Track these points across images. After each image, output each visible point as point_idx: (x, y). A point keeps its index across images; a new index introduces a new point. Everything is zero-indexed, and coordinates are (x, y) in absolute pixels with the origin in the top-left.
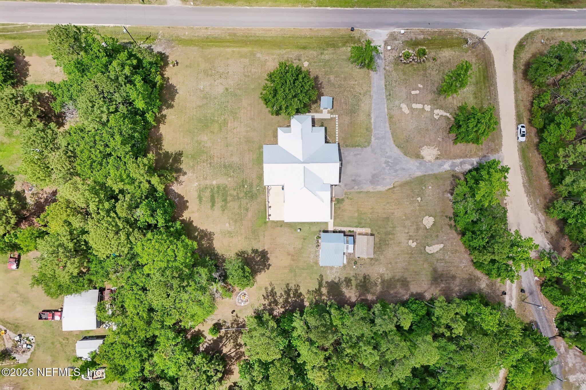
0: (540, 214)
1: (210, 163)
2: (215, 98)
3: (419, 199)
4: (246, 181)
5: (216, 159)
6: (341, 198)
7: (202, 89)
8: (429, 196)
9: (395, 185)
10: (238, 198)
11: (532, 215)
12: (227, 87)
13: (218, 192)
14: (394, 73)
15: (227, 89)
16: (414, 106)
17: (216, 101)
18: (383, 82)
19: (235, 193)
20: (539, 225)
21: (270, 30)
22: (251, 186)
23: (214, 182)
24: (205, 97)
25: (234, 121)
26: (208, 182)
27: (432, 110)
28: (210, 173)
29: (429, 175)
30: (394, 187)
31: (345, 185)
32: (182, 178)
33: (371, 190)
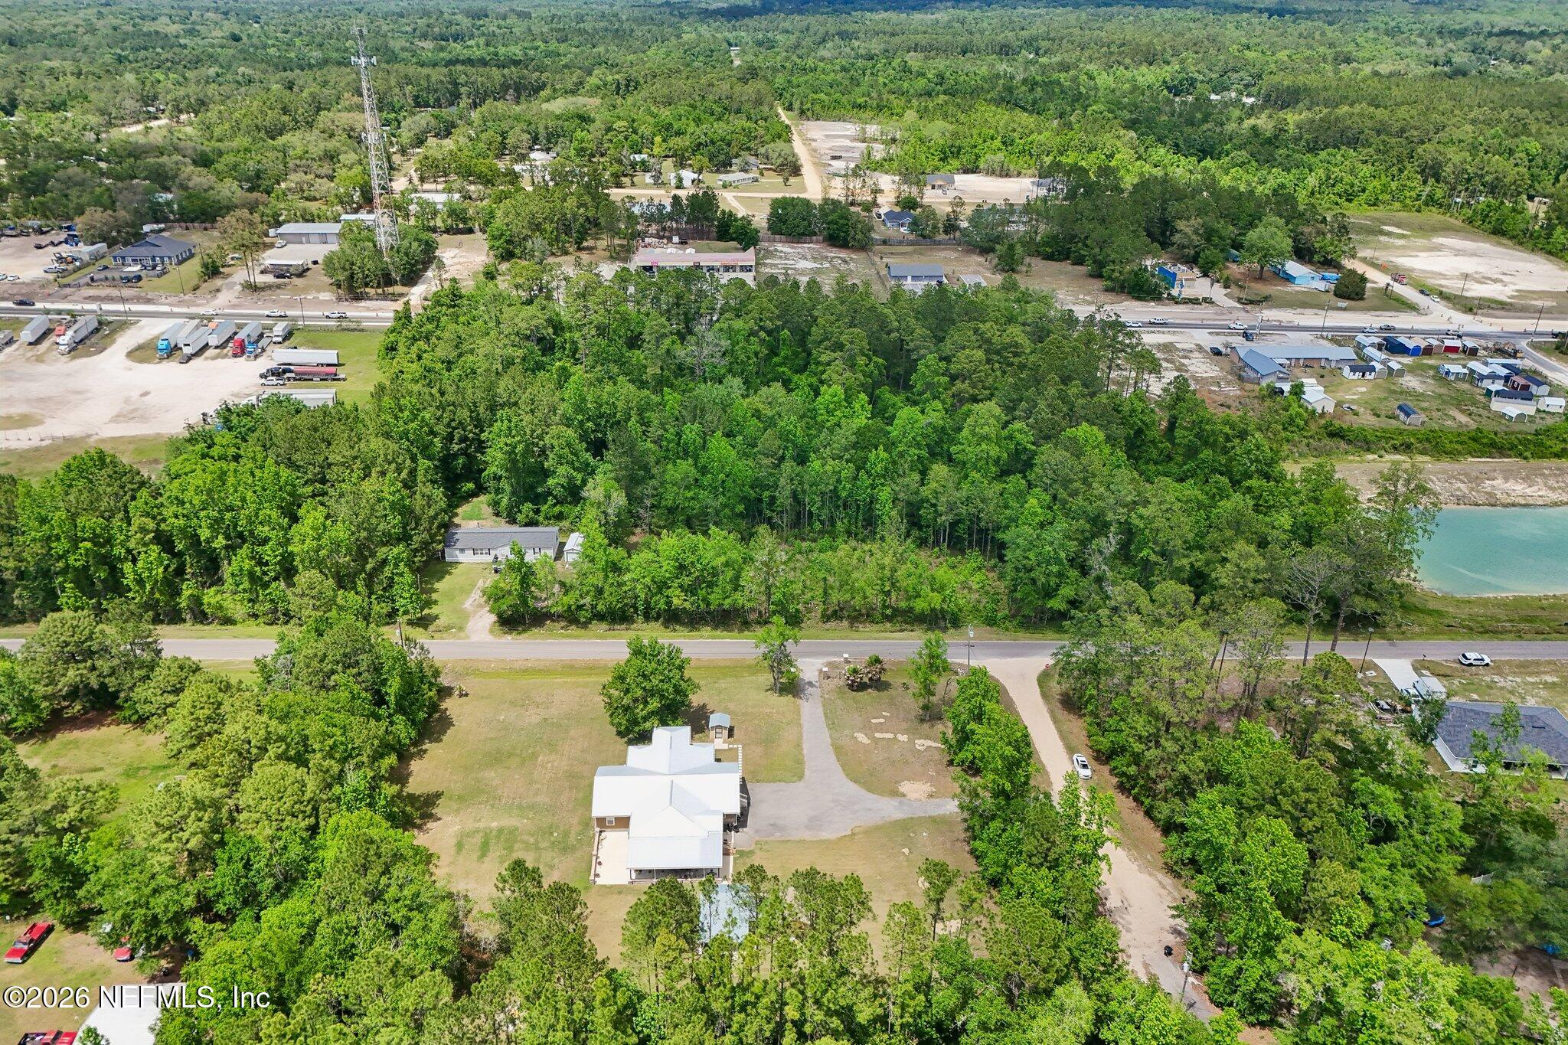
0: (1160, 876)
1: (492, 805)
2: (522, 730)
3: (906, 851)
4: (558, 827)
5: (504, 799)
6: (746, 849)
7: (502, 720)
8: (924, 846)
9: (856, 830)
10: (537, 848)
11: (1145, 877)
12: (547, 717)
13: (498, 837)
14: (839, 702)
15: (546, 720)
16: (877, 735)
17: (523, 732)
18: (820, 710)
19: (532, 840)
20: (1164, 892)
22: (566, 834)
24: (505, 729)
25: (550, 754)
26: (481, 824)
27: (911, 742)
28: (489, 814)
29: (920, 818)
30: (853, 834)
31: (757, 831)
32: (430, 825)
33: (808, 838)
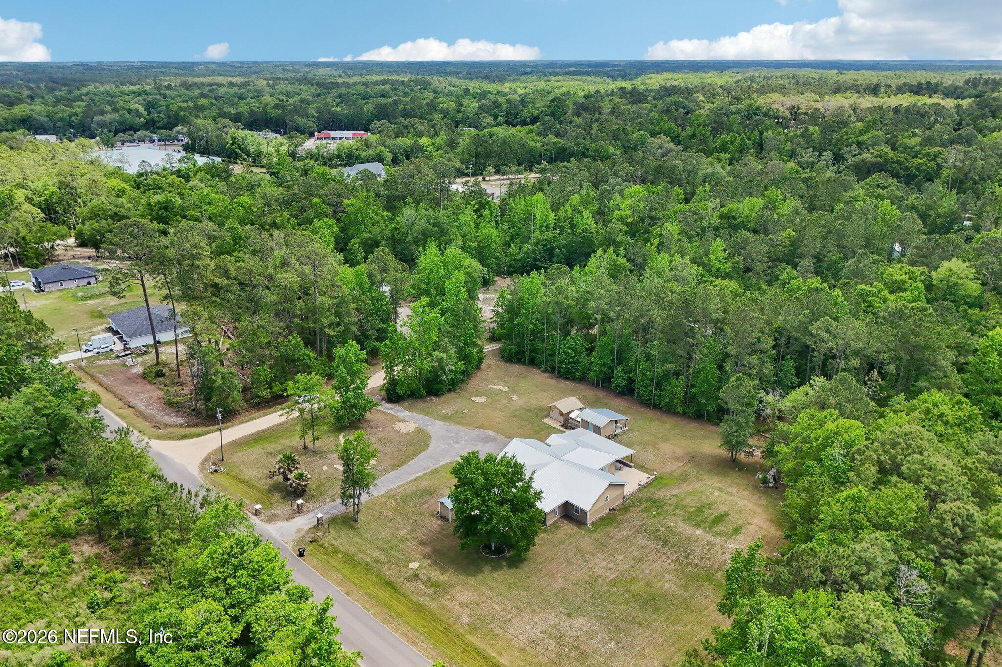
1: (687, 557)
2: (601, 617)
5: (674, 558)
7: (613, 642)
12: (565, 618)
13: (703, 521)
15: (569, 615)
17: (604, 615)
21: (404, 634)
23: (699, 532)
24: (618, 629)
25: (599, 576)
26: (709, 537)
28: (696, 546)
